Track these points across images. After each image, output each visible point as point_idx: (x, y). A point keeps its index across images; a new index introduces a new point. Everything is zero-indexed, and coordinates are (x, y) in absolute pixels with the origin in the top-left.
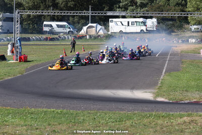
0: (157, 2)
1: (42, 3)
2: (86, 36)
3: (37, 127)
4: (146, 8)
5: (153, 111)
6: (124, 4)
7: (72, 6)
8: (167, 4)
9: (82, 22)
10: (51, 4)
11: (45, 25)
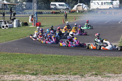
2: (76, 11)
3: (47, 66)
5: (117, 56)
9: (74, 3)
11: (51, 4)
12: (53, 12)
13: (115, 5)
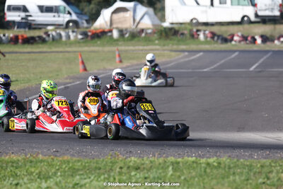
12: (17, 37)
13: (264, 8)
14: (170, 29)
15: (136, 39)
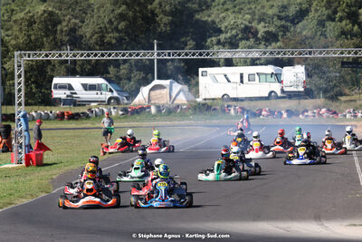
0: (299, 30)
1: (47, 36)
2: (149, 107)
4: (278, 44)
6: (229, 35)
7: (114, 41)
8: (319, 33)
9: (137, 77)
10: (66, 39)
11: (56, 85)
12: (63, 114)
13: (289, 84)
14: (204, 105)
15: (172, 115)
